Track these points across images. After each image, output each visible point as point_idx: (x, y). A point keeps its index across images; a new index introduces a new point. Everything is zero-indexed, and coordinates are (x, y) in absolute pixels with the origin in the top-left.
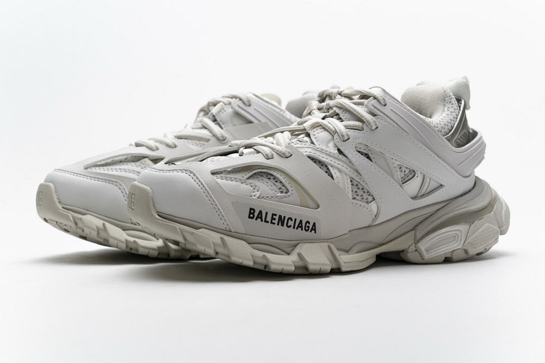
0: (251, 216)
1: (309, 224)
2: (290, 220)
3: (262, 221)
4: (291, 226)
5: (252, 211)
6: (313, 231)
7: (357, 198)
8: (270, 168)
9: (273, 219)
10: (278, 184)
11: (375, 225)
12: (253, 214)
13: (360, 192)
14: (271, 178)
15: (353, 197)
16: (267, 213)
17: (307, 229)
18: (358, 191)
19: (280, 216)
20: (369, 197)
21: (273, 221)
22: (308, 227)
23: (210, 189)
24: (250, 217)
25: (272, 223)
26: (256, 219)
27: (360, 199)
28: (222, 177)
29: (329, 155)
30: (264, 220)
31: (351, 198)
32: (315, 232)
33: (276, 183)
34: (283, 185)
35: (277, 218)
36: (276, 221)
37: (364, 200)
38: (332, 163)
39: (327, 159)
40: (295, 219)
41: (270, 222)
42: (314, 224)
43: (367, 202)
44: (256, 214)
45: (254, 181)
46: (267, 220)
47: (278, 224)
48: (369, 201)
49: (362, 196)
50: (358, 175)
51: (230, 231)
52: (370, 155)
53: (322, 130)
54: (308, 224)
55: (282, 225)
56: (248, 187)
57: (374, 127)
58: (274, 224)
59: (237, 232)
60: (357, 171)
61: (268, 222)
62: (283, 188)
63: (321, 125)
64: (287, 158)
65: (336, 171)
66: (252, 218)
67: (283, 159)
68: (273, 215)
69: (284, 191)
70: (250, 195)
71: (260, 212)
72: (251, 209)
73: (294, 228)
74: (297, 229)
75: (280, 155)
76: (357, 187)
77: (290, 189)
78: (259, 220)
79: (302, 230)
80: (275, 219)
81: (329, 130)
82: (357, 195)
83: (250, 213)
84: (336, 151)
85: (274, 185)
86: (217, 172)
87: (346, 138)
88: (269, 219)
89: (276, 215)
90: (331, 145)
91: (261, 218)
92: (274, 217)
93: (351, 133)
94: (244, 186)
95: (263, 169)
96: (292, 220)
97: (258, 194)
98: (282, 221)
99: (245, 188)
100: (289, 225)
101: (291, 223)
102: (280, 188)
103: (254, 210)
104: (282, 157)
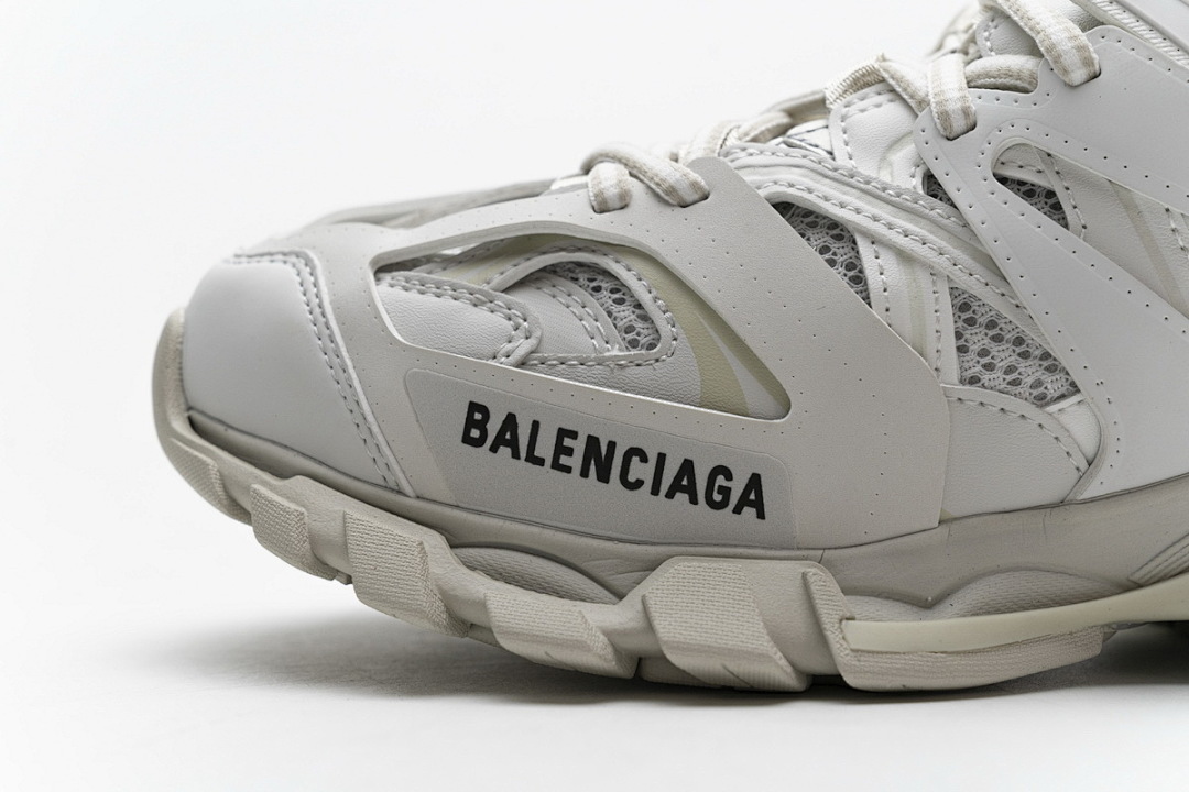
0: (475, 433)
1: (729, 477)
2: (635, 459)
3: (516, 455)
4: (639, 484)
5: (478, 416)
6: (749, 512)
7: (986, 377)
8: (605, 249)
9: (561, 450)
10: (626, 314)
11: (1085, 502)
12: (482, 426)
13: (1004, 355)
14: (604, 285)
15: (969, 374)
16: (536, 425)
17: (717, 498)
18: (994, 348)
19: (593, 442)
20: (1047, 378)
21: (564, 460)
22: (726, 492)
23: (341, 323)
24: (467, 439)
25: (556, 465)
26: (494, 449)
27: (1003, 386)
28: (407, 280)
29: (878, 194)
30: (523, 454)
31: (955, 377)
32: (761, 515)
33: (615, 308)
34: (645, 318)
35: (579, 446)
36: (575, 461)
37: (1024, 389)
38: (879, 229)
39: (858, 211)
40: (662, 458)
41: (548, 462)
42: (755, 482)
43: (1042, 401)
44: (493, 427)
45: (526, 299)
46: (538, 453)
47: (585, 473)
48: (1052, 392)
49: (1010, 370)
50: (997, 280)
51: (400, 492)
52: (1062, 196)
53: (884, 98)
54: (720, 480)
55: (604, 477)
56: (498, 320)
57: (1078, 75)
58: (568, 470)
59: (426, 496)
60: (989, 263)
61: (540, 462)
62: (639, 325)
63: (883, 80)
64: (684, 206)
65: (888, 260)
66: (479, 443)
67: (668, 211)
68: (563, 433)
69: (643, 340)
70: (489, 350)
71: (510, 422)
72: (474, 407)
73: (655, 491)
74: (670, 495)
75: (657, 195)
76: (991, 333)
77: (666, 330)
78: (505, 451)
79: (694, 501)
80: (569, 452)
81: (906, 97)
82: (989, 367)
83: (470, 423)
84: (917, 182)
85: (610, 314)
86: (398, 263)
87: (959, 124)
88: (545, 448)
89: (574, 435)
90: (903, 156)
91: (513, 445)
92: (567, 442)
93: (985, 103)
94: (481, 316)
95: (580, 249)
96: (644, 459)
97: (523, 347)
98: (599, 459)
99: (485, 322)
100: (632, 478)
101: (638, 470)
102: (629, 329)
103: (484, 410)
104: (667, 203)
